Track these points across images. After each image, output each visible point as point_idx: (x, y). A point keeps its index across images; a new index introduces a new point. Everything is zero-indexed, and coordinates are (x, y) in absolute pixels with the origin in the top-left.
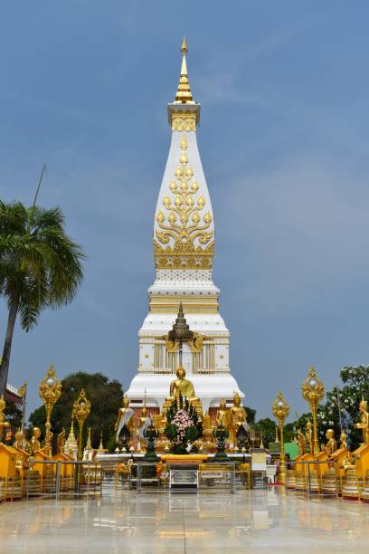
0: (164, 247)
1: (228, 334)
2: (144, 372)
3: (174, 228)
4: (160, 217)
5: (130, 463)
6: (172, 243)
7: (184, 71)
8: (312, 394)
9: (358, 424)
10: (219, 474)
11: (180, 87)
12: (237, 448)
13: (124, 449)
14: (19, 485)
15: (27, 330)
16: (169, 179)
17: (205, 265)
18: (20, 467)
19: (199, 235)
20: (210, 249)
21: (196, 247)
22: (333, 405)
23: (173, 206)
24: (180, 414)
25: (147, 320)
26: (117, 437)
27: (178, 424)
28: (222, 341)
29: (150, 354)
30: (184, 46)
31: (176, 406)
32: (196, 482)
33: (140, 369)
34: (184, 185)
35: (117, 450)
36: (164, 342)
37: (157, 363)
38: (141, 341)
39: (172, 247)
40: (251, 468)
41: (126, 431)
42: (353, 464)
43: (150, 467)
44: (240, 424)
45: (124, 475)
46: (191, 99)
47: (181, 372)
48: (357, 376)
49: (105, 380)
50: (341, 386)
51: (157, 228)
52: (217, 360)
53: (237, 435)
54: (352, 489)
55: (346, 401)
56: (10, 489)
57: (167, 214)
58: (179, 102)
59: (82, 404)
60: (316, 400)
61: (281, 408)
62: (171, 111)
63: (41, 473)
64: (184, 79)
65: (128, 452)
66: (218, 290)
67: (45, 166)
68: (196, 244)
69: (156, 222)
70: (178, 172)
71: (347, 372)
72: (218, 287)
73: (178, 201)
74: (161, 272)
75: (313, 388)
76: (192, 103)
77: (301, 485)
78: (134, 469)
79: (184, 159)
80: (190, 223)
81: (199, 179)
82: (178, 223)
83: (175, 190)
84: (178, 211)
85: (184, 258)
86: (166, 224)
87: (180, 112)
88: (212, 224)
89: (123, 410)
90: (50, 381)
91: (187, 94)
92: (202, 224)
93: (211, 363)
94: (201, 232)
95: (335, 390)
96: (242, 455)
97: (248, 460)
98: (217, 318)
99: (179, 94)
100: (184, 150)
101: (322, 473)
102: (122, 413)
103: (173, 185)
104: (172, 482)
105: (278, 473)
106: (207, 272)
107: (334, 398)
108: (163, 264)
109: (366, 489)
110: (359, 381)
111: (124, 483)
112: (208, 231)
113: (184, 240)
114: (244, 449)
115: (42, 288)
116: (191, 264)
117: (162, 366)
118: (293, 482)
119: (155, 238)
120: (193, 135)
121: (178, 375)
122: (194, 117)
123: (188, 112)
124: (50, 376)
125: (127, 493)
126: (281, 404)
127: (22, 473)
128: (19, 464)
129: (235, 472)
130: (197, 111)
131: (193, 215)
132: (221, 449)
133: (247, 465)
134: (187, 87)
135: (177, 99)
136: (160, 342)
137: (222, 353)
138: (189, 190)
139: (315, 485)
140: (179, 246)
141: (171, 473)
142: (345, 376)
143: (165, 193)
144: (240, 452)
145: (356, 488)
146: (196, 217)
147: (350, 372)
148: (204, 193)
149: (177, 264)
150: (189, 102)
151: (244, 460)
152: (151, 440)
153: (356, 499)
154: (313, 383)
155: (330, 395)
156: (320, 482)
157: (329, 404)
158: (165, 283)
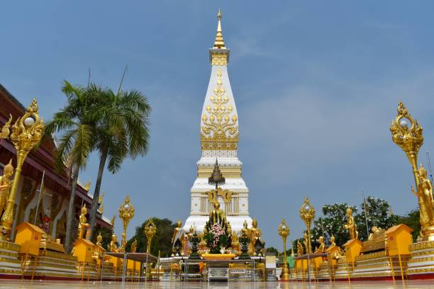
0: (207, 136)
1: (247, 191)
2: (193, 215)
3: (213, 124)
4: (205, 118)
5: (181, 263)
6: (212, 134)
7: (219, 29)
8: (307, 215)
9: (346, 226)
10: (243, 271)
11: (217, 39)
12: (255, 254)
13: (177, 254)
14: (95, 270)
15: (113, 173)
16: (210, 95)
17: (233, 148)
18: (97, 257)
19: (229, 129)
20: (236, 137)
21: (227, 136)
22: (319, 229)
23: (212, 111)
24: (216, 226)
25: (196, 182)
26: (174, 247)
27: (214, 233)
28: (244, 195)
29: (198, 203)
30: (219, 14)
31: (212, 221)
32: (227, 276)
33: (191, 213)
34: (219, 98)
35: (173, 255)
36: (207, 196)
37: (202, 209)
38: (192, 195)
39: (212, 137)
40: (265, 265)
41: (179, 242)
42: (342, 255)
43: (195, 265)
44: (257, 238)
45: (177, 272)
46: (224, 46)
47: (217, 205)
48: (333, 211)
49: (170, 223)
50: (324, 217)
51: (202, 124)
52: (240, 206)
53: (255, 245)
54: (343, 273)
55: (327, 226)
56: (88, 272)
57: (209, 116)
58: (216, 48)
59: (151, 227)
60: (309, 220)
61: (284, 230)
62: (211, 53)
63: (115, 265)
64: (219, 34)
65: (180, 255)
66: (241, 164)
67: (127, 66)
68: (227, 134)
69: (202, 122)
70: (216, 90)
71: (327, 208)
72: (241, 161)
73: (216, 108)
74: (205, 152)
75: (307, 211)
76: (225, 48)
77: (301, 276)
78: (183, 267)
79: (219, 82)
80: (223, 122)
81: (229, 94)
82: (216, 122)
83: (214, 102)
84: (216, 114)
85: (220, 143)
86: (209, 122)
87: (217, 54)
88: (237, 122)
89: (177, 229)
90: (126, 206)
91: (222, 43)
92: (231, 122)
93: (237, 209)
94: (231, 127)
95: (320, 219)
96: (259, 258)
97: (264, 261)
98: (241, 181)
99: (216, 43)
100: (219, 77)
101: (318, 266)
102: (177, 231)
103: (213, 98)
104: (210, 276)
105: (283, 273)
106: (234, 152)
107: (319, 224)
108: (206, 147)
109: (356, 271)
110: (334, 214)
111: (177, 277)
112: (235, 126)
113: (220, 132)
114: (260, 255)
115: (124, 146)
116: (224, 147)
117: (205, 211)
118: (294, 276)
119: (202, 131)
120: (225, 68)
121: (215, 206)
122: (226, 56)
123: (222, 54)
124: (126, 203)
125: (179, 284)
126: (284, 227)
127: (99, 262)
128: (96, 255)
129: (254, 269)
130: (227, 53)
131: (225, 117)
132: (245, 250)
133: (262, 264)
134: (221, 39)
135: (215, 46)
136: (204, 196)
137: (244, 203)
138: (223, 101)
139: (312, 276)
140: (216, 136)
141: (210, 270)
142: (325, 211)
143: (208, 104)
144: (257, 256)
145: (346, 272)
146: (227, 118)
147: (329, 208)
148: (232, 104)
149: (215, 147)
150: (222, 48)
151: (260, 261)
152: (195, 244)
153: (347, 280)
154: (307, 208)
155: (316, 222)
156: (315, 273)
157: (315, 229)
158: (208, 159)
